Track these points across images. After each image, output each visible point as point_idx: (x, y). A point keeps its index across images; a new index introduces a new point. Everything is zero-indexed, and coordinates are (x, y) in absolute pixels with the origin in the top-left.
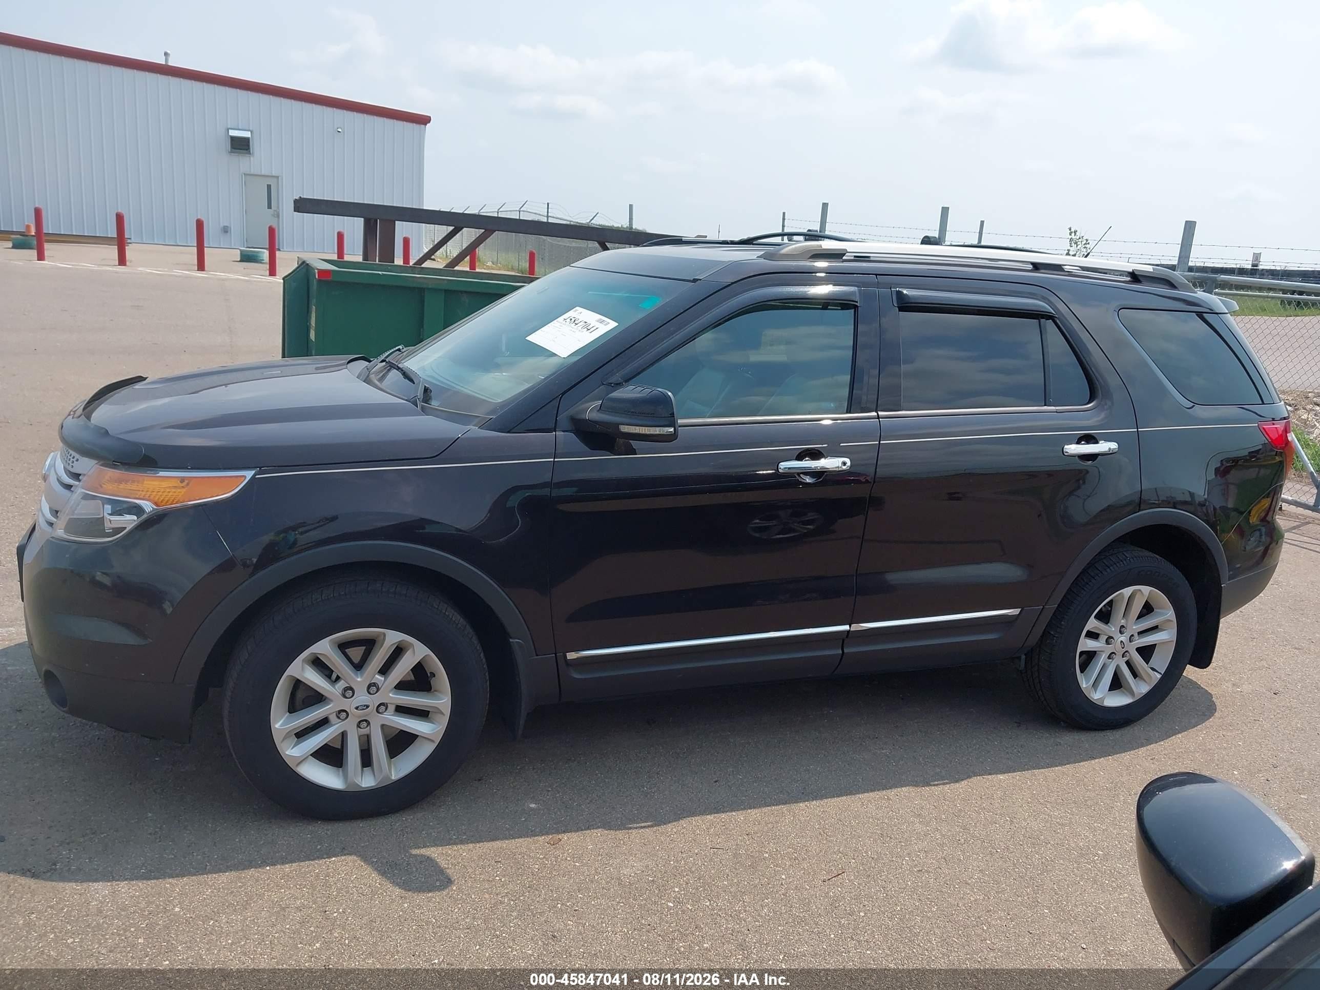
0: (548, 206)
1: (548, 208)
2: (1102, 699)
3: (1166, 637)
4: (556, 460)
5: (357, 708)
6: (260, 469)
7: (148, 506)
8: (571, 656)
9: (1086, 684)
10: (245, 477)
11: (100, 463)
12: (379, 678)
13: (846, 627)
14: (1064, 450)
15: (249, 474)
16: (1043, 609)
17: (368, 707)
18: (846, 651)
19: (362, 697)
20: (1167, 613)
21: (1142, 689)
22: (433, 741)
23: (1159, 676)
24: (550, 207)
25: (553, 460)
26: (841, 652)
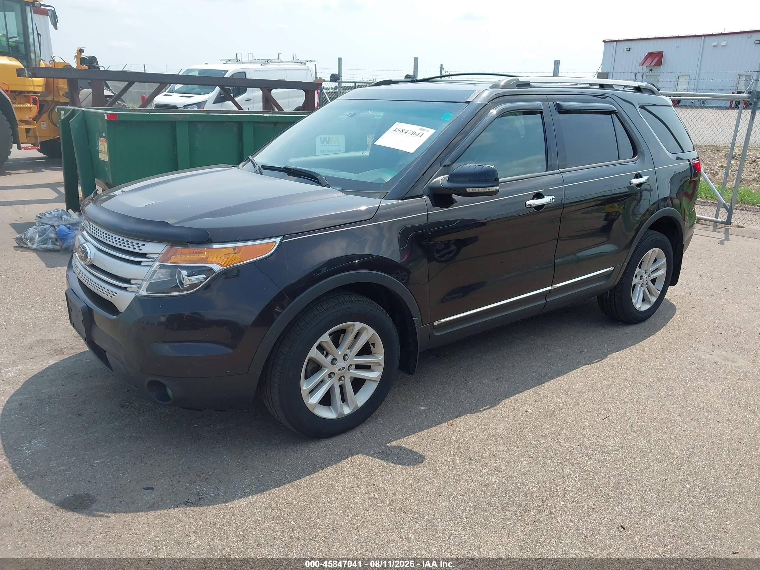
0: (144, 66)
1: (145, 68)
2: (640, 308)
3: (662, 272)
4: (428, 213)
5: (339, 370)
6: (284, 236)
7: (217, 268)
8: (436, 323)
9: (635, 301)
10: (276, 242)
11: (170, 245)
12: (348, 351)
13: (550, 288)
14: (631, 182)
15: (278, 240)
16: (623, 265)
17: (344, 368)
18: (547, 301)
19: (341, 363)
20: (663, 261)
21: (654, 299)
22: (376, 381)
23: (660, 292)
24: (145, 67)
25: (426, 213)
26: (545, 302)
